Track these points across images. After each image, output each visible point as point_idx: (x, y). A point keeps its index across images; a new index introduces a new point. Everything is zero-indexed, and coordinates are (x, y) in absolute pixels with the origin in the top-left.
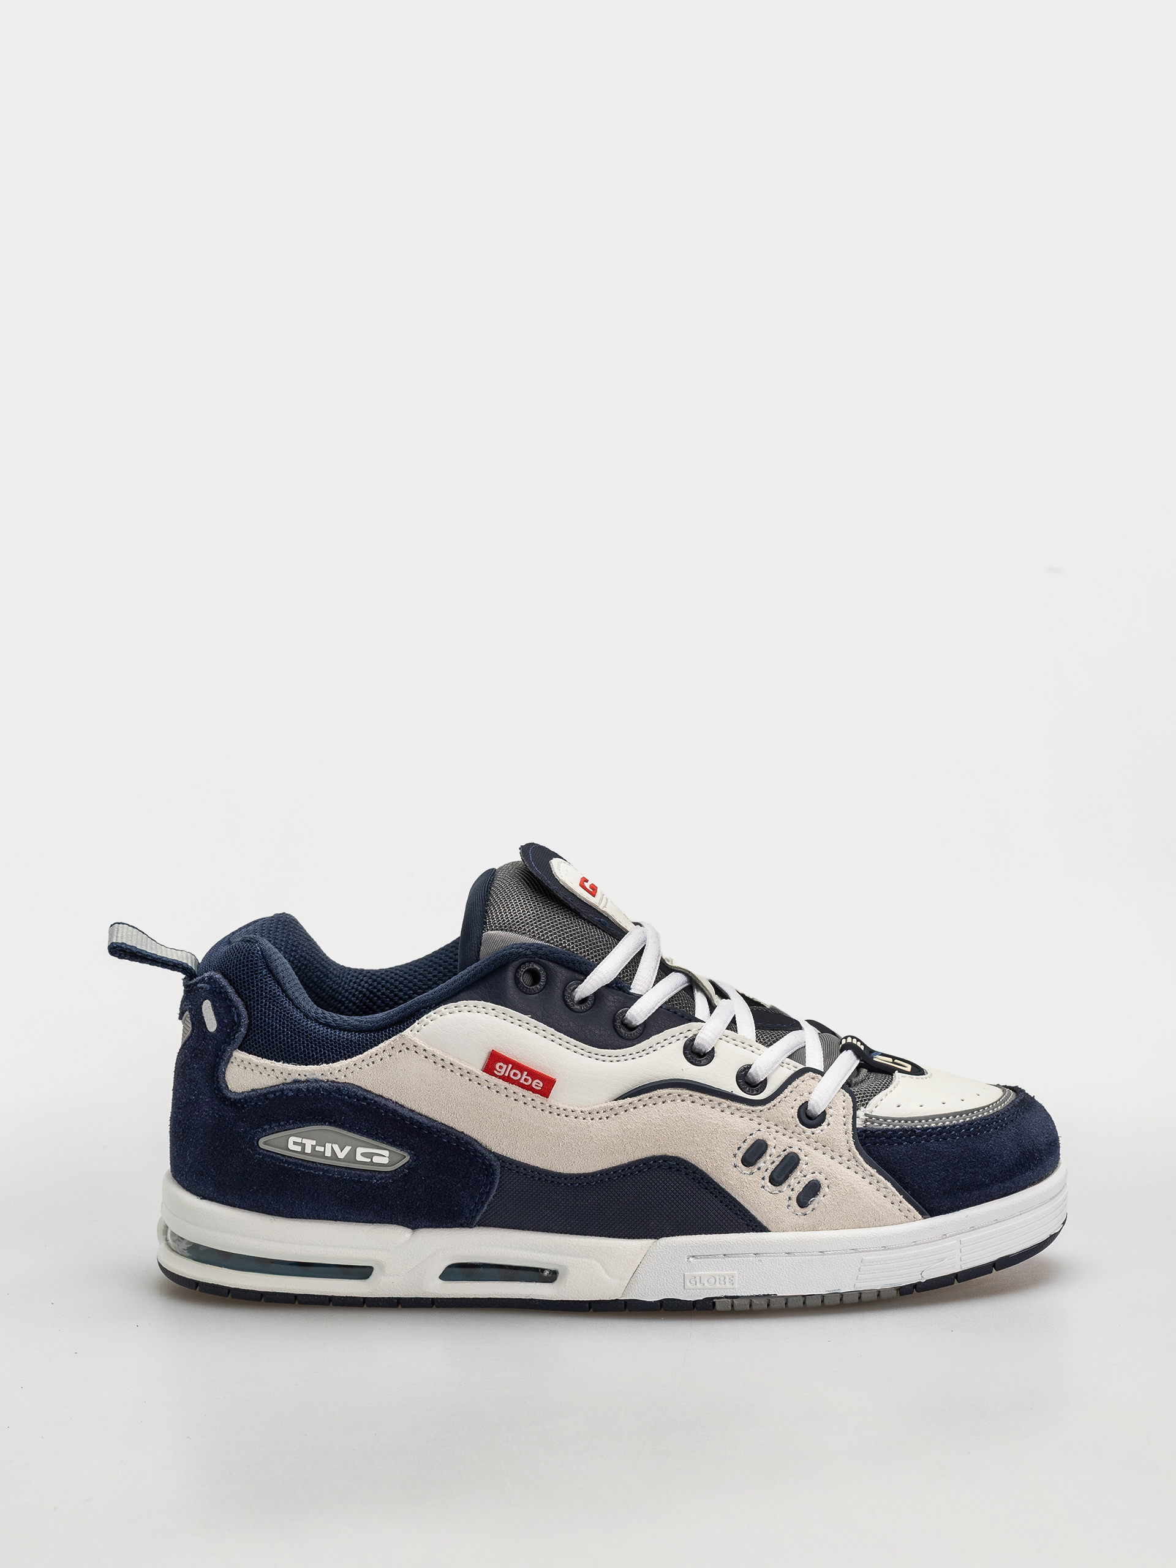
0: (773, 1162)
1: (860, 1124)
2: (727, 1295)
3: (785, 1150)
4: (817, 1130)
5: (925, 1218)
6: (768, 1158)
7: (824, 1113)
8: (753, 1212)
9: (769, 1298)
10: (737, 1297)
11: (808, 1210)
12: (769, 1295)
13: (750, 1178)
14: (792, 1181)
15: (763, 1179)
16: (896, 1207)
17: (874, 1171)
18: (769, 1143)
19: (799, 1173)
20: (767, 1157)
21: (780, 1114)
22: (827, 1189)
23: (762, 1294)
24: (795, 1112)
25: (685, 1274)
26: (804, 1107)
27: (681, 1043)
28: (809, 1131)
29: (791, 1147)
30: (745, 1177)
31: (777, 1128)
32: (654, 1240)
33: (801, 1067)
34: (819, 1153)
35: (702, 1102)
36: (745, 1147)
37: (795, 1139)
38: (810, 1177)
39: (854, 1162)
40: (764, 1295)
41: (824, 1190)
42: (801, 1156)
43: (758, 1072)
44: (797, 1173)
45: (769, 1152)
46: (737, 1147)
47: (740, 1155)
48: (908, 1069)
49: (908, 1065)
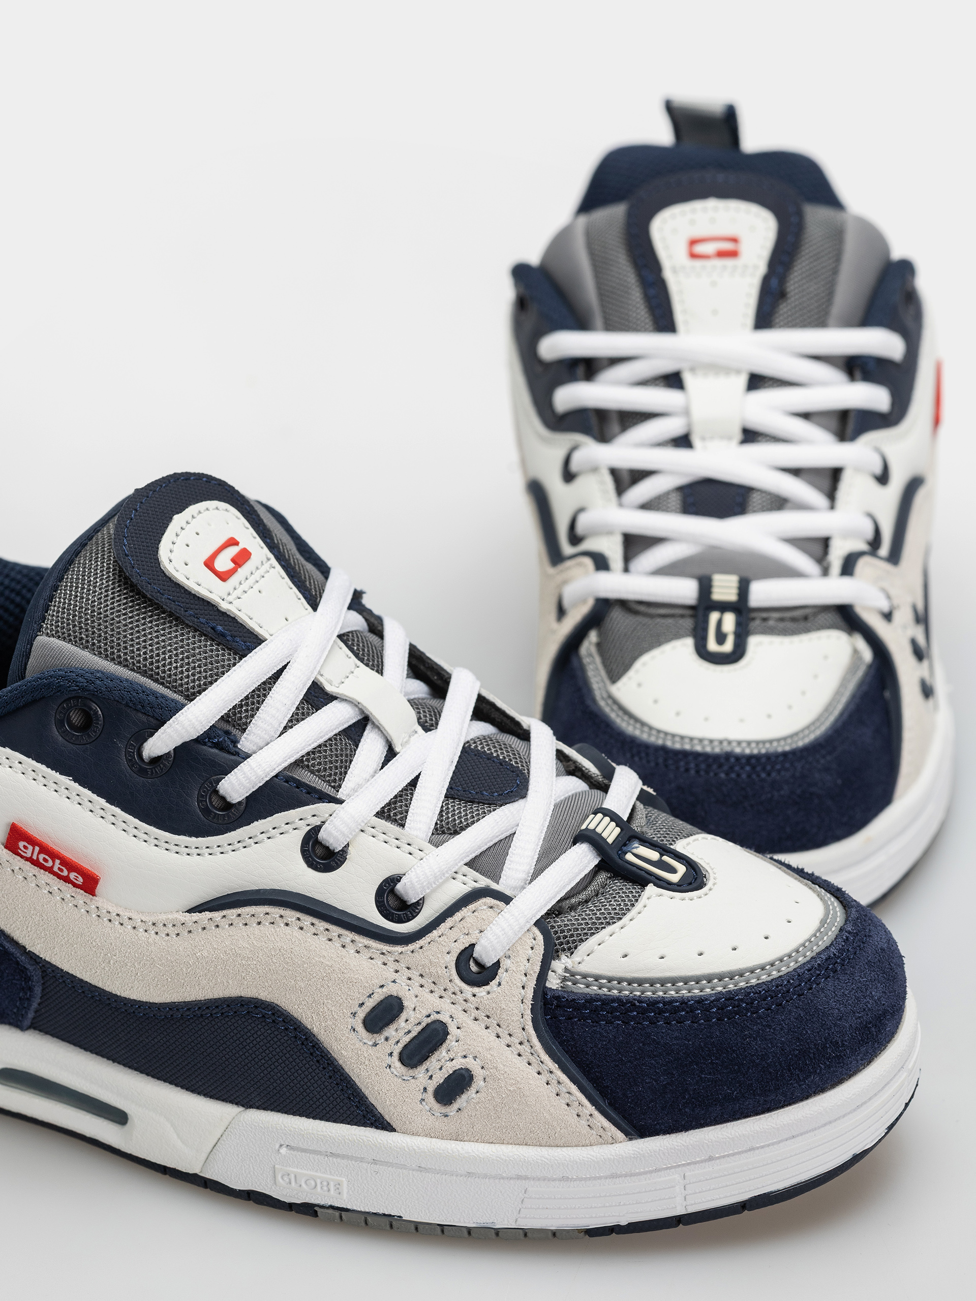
0: (409, 1032)
1: (553, 982)
2: (333, 1204)
3: (429, 1016)
4: (481, 991)
5: (631, 1139)
6: (403, 1024)
7: (497, 965)
8: (372, 1099)
9: (390, 1219)
10: (347, 1210)
11: (452, 1110)
12: (390, 1215)
13: (372, 1051)
14: (433, 1062)
15: (391, 1054)
16: (584, 1123)
17: (554, 1067)
18: (405, 1003)
19: (444, 1054)
20: (401, 1022)
21: (427, 962)
22: (482, 1083)
23: (381, 1212)
24: (451, 960)
25: (276, 1166)
26: (467, 954)
27: (300, 835)
28: (468, 990)
29: (438, 1013)
30: (364, 1048)
31: (423, 981)
32: (241, 1109)
33: (484, 882)
34: (478, 1028)
35: (313, 930)
36: (370, 1004)
37: (447, 1000)
38: (458, 1064)
39: (528, 1049)
40: (384, 1215)
41: (478, 1083)
42: (452, 1029)
43: (409, 889)
44: (442, 1053)
45: (404, 1016)
46: (357, 1003)
47: (362, 1014)
48: (674, 878)
49: (681, 869)
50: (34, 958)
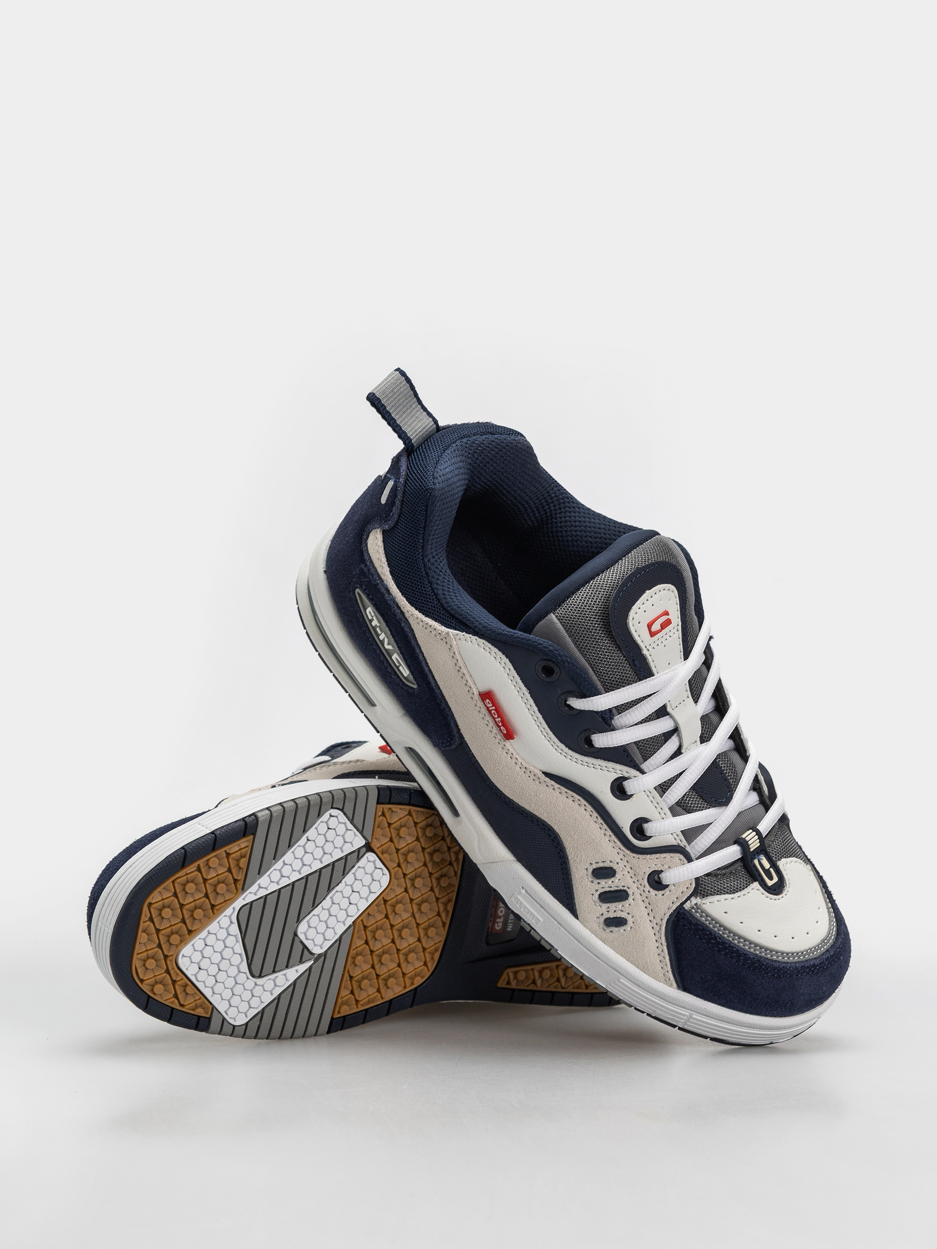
0: (611, 887)
1: (687, 906)
2: (530, 924)
3: (624, 887)
4: (653, 892)
5: (678, 989)
6: (610, 882)
7: (667, 886)
8: (576, 901)
10: (535, 931)
11: (608, 930)
12: (553, 946)
13: (589, 883)
14: (613, 906)
15: (597, 890)
16: (663, 971)
17: (665, 944)
18: (617, 875)
19: (620, 906)
21: (637, 866)
22: (629, 929)
23: (550, 942)
24: (649, 871)
25: (515, 893)
26: (658, 872)
27: (616, 776)
28: (648, 887)
29: (628, 888)
30: (587, 880)
31: (630, 871)
32: (515, 859)
33: (684, 843)
34: (643, 905)
35: (596, 820)
36: (601, 865)
37: (636, 885)
38: (623, 915)
39: (658, 929)
40: (550, 944)
41: (627, 928)
42: (630, 898)
43: (649, 828)
45: (612, 879)
46: (596, 861)
47: (595, 866)
48: (770, 883)
49: (776, 879)
50: (461, 737)
